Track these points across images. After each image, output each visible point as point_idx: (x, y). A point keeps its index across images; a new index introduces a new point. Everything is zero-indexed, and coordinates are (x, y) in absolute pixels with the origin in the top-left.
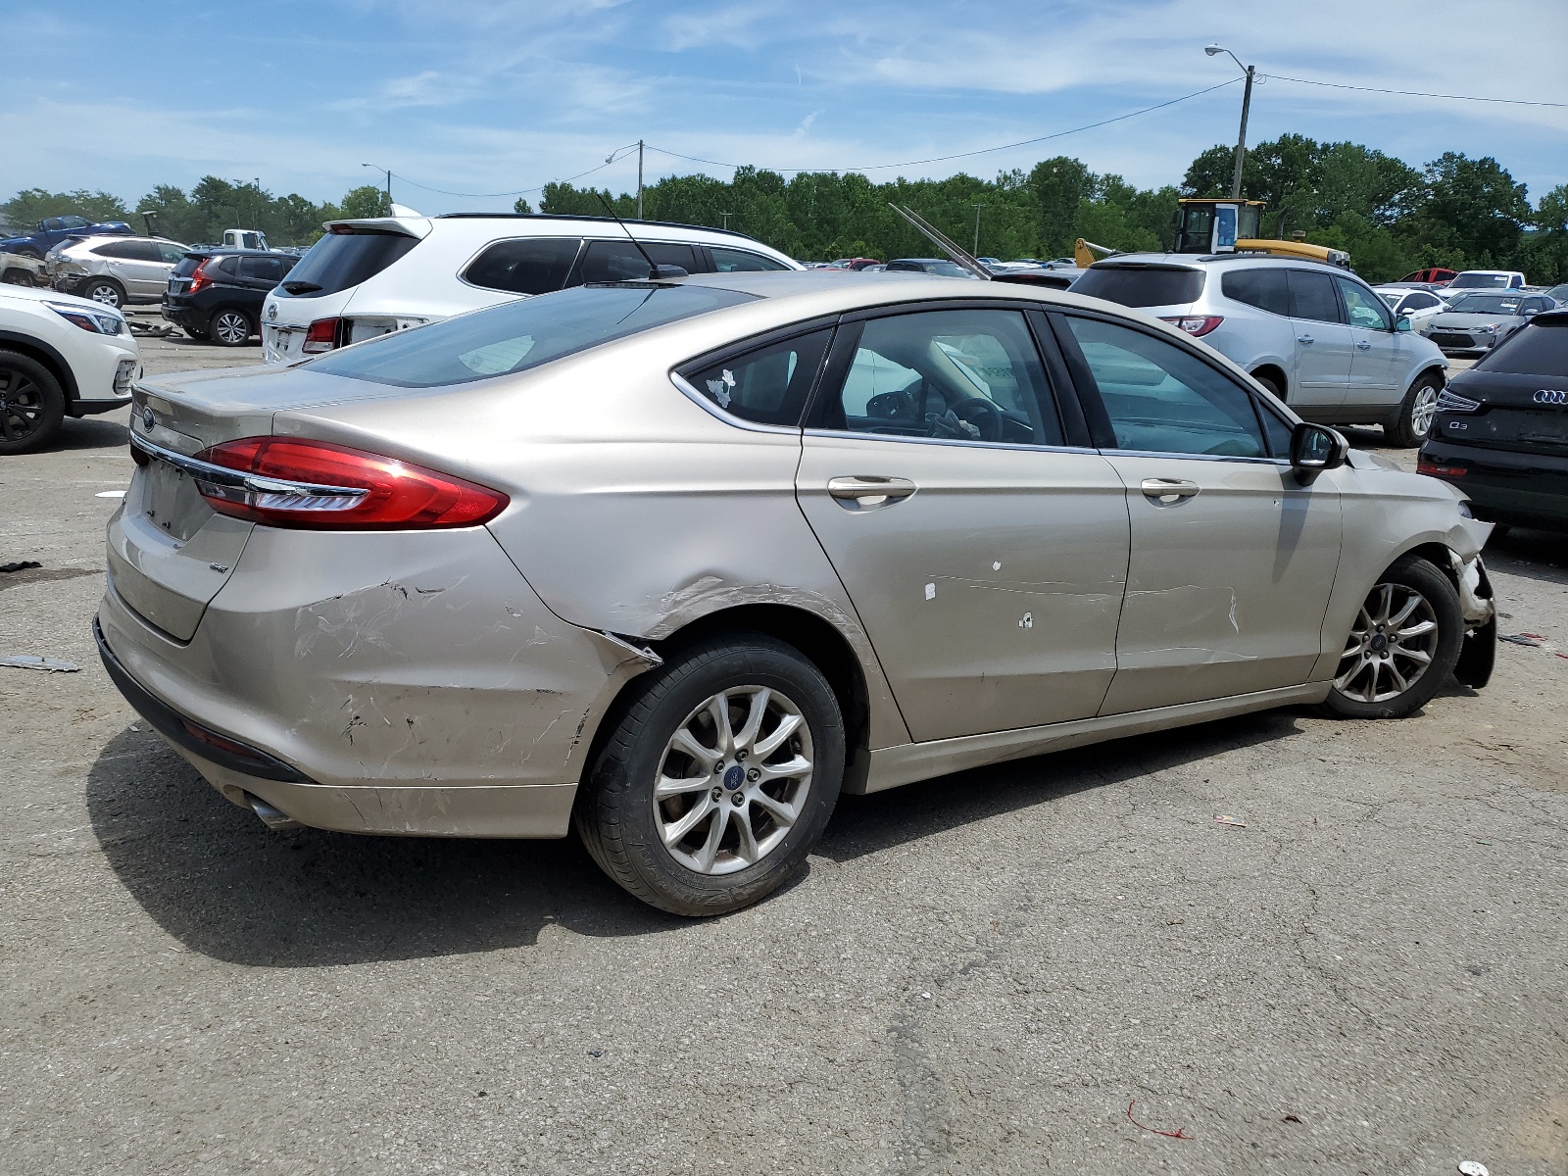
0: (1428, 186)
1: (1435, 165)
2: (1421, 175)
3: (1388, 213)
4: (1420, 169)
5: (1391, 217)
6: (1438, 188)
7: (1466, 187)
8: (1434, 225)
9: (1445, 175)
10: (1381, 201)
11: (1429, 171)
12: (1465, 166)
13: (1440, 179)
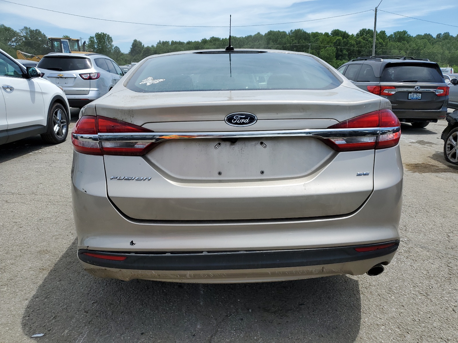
0: (22, 37)
1: (22, 30)
2: (19, 33)
3: (12, 44)
4: (18, 31)
5: (13, 45)
6: (26, 38)
7: (34, 38)
8: (27, 48)
9: (27, 33)
10: (10, 40)
11: (21, 32)
12: (31, 31)
13: (25, 35)
